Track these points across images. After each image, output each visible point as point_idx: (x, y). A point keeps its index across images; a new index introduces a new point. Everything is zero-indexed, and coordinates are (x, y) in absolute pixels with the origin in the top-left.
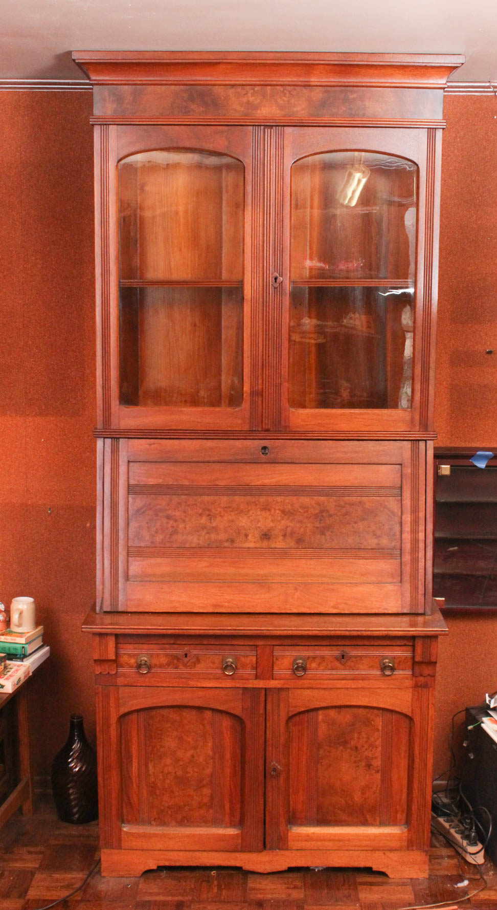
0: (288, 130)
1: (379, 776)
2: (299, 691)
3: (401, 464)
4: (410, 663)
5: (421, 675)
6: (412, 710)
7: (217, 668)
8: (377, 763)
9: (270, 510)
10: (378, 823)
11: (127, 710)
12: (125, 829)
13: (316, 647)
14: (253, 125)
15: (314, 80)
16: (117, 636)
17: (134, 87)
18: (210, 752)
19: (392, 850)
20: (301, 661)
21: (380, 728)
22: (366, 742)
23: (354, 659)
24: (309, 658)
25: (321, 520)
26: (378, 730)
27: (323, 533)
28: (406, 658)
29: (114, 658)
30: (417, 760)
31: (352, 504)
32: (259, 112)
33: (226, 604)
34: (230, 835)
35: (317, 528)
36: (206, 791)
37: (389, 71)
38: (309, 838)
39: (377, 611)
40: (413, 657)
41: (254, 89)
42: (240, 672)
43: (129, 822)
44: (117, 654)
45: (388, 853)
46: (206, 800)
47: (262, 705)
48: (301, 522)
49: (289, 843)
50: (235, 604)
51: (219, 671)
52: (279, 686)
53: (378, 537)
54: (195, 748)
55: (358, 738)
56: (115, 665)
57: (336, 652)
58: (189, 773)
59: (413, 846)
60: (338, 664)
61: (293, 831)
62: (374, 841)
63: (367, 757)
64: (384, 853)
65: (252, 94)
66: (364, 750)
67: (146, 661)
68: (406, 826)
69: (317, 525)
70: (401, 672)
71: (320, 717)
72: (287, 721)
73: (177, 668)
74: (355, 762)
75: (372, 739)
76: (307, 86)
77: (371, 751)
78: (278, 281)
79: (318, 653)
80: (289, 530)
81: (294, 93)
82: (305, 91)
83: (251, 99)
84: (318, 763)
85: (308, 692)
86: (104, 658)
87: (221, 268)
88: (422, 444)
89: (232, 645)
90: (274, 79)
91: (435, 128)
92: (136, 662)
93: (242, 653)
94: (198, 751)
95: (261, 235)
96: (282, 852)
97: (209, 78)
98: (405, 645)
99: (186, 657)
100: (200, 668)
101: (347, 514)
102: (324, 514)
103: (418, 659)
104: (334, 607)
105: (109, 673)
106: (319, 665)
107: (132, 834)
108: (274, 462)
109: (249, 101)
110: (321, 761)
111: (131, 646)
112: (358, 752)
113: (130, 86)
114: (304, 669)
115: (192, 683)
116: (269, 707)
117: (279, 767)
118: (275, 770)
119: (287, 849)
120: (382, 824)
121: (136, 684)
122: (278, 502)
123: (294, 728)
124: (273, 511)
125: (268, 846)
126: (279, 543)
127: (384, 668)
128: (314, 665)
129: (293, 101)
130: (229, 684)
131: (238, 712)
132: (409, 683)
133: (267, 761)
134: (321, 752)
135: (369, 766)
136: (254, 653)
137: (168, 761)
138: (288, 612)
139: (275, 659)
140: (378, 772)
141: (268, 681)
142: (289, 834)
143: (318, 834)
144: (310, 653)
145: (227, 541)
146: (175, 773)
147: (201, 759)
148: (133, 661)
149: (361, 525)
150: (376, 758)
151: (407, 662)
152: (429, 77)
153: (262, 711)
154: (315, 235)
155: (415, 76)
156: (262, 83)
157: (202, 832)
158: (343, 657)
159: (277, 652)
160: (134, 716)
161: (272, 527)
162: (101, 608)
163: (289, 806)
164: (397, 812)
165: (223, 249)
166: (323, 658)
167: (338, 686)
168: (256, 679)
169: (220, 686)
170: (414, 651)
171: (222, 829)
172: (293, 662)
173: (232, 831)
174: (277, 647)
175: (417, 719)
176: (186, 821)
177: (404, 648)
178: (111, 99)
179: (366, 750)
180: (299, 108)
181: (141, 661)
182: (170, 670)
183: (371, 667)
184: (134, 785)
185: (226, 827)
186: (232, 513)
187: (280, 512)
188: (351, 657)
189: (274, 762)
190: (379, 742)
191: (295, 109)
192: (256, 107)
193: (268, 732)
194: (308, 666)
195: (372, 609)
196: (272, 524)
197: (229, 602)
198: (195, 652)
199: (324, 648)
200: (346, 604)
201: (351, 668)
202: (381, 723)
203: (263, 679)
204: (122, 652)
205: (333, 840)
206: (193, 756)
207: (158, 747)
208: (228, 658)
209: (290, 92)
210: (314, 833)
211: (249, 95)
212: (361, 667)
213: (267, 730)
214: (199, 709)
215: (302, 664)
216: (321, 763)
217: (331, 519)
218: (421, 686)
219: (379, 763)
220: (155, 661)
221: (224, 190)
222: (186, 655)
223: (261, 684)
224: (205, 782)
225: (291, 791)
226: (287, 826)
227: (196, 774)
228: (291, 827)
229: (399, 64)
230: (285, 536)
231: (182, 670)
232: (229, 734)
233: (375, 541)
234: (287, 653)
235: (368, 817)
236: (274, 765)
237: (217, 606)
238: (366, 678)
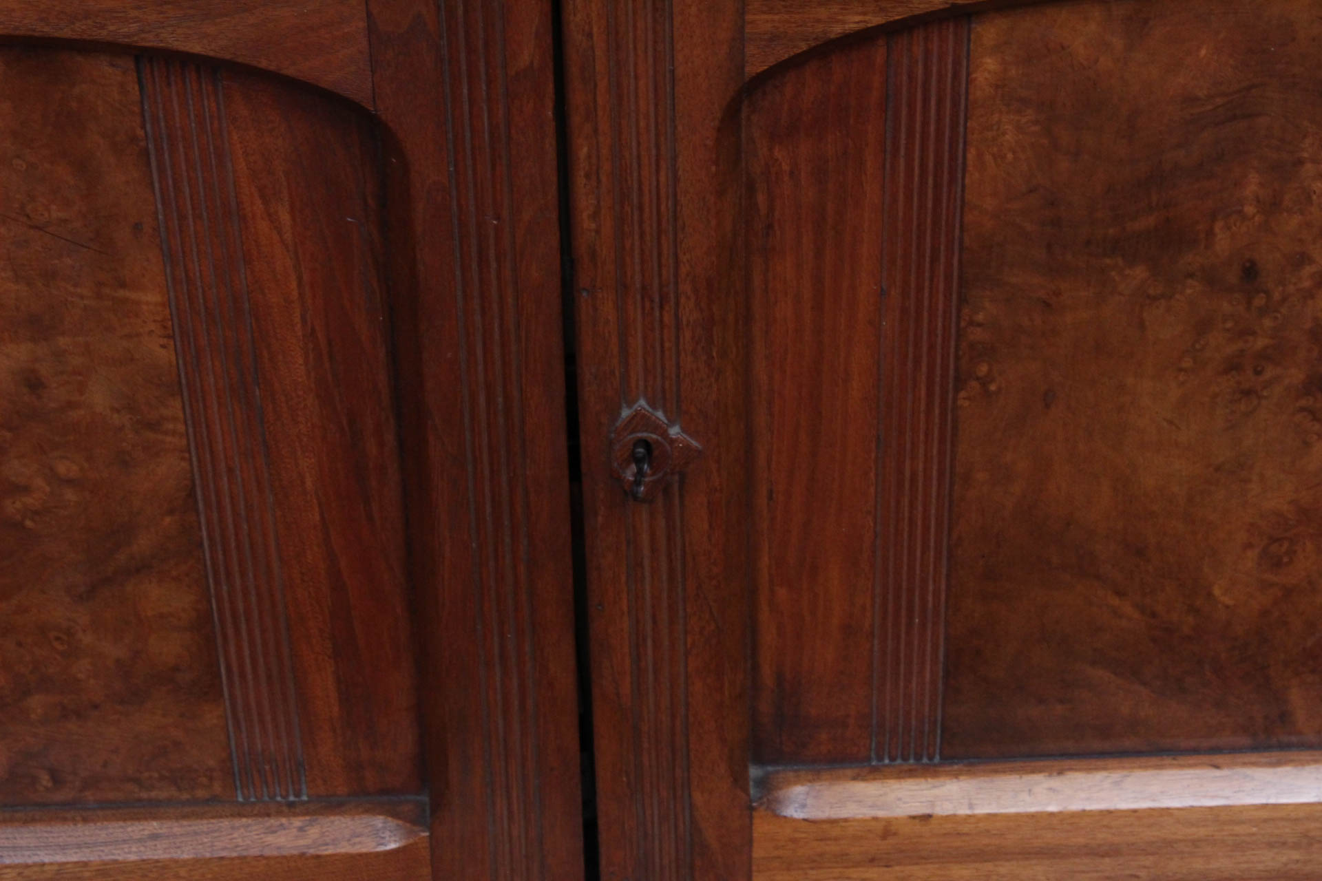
54: (40, 326)
55: (1272, 206)
58: (26, 489)
61: (793, 812)
66: (1307, 284)
71: (987, 68)
72: (731, 116)
74: (1232, 366)
84: (960, 383)
94: (63, 342)
110: (983, 369)
112: (1259, 301)
117: (674, 431)
118: (647, 452)
123: (777, 153)
133: (590, 394)
142: (761, 827)
143: (948, 818)
147: (99, 397)
163: (756, 668)
171: (297, 822)
173: (366, 835)
176: (45, 780)
185: (330, 805)
189: (642, 402)
193: (584, 202)
206: (34, 383)
210: (927, 818)
213: (580, 182)
216: (984, 382)
224: (143, 543)
225: (765, 561)
226: (739, 779)
227: (70, 495)
228: (766, 785)
232: (285, 217)
235: (1297, 698)
236: (640, 420)
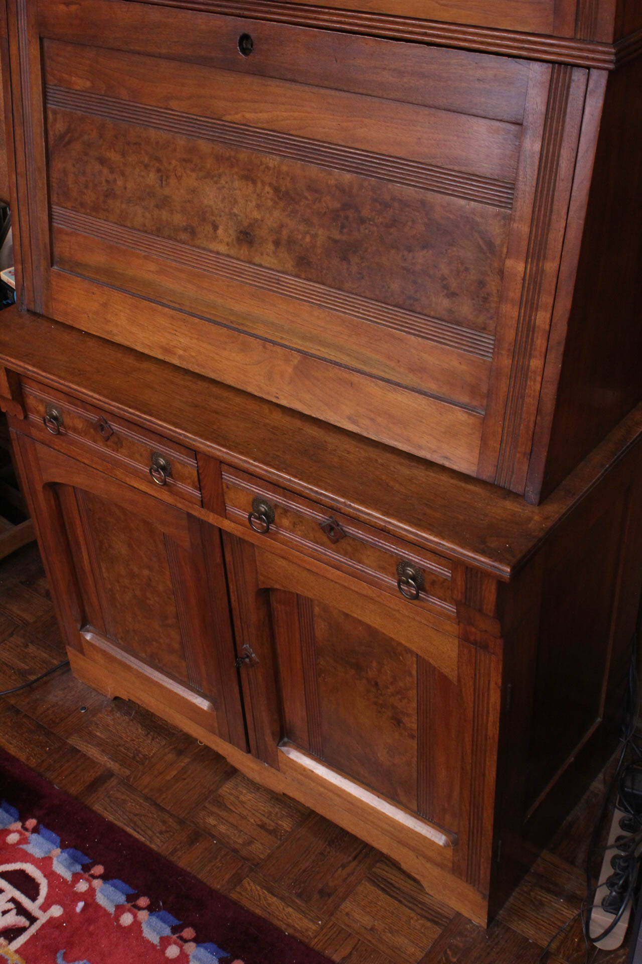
1: (414, 744)
2: (269, 556)
3: (518, 124)
5: (474, 625)
8: (411, 724)
10: (415, 808)
12: (88, 637)
18: (169, 584)
19: (429, 859)
20: (264, 506)
22: (393, 683)
25: (343, 227)
26: (411, 675)
27: (345, 258)
31: (406, 203)
35: (336, 241)
36: (175, 635)
42: (179, 485)
43: (92, 627)
45: (423, 860)
46: (176, 645)
47: (218, 551)
48: (307, 222)
49: (280, 764)
50: (193, 357)
51: (148, 471)
52: (237, 533)
53: (452, 295)
54: (150, 569)
55: (379, 671)
57: (322, 516)
58: (150, 599)
60: (324, 538)
62: (400, 832)
63: (395, 707)
64: (417, 858)
66: (389, 693)
67: (57, 415)
69: (337, 237)
70: (438, 601)
71: (316, 609)
72: (259, 593)
73: (96, 441)
74: (376, 704)
75: (401, 684)
77: (401, 701)
79: (294, 505)
80: (285, 232)
84: (319, 676)
85: (282, 563)
92: (47, 412)
93: (175, 454)
94: (154, 574)
96: (274, 771)
99: (104, 429)
100: (125, 456)
101: (394, 223)
102: (351, 214)
105: (15, 415)
106: (295, 525)
107: (96, 648)
108: (261, 72)
110: (323, 675)
112: (380, 692)
116: (229, 557)
118: (248, 656)
119: (280, 770)
122: (268, 168)
124: (259, 184)
125: (253, 750)
126: (268, 258)
128: (286, 522)
130: (167, 497)
131: (186, 547)
132: (452, 626)
133: (237, 639)
134: (323, 662)
135: (399, 722)
136: (194, 462)
137: (122, 570)
138: (272, 399)
139: (224, 484)
140: (412, 736)
141: (222, 519)
144: (282, 499)
145: (185, 229)
146: (134, 591)
147: (160, 588)
148: (41, 408)
149: (421, 257)
150: (408, 715)
153: (218, 560)
158: (333, 529)
159: (227, 476)
161: (255, 221)
162: (22, 302)
164: (443, 811)
166: (299, 516)
167: (329, 576)
168: (203, 506)
169: (155, 494)
172: (252, 502)
174: (226, 467)
179: (393, 694)
181: (51, 412)
182: (89, 442)
183: (385, 569)
186: (194, 175)
189: (248, 646)
190: (412, 694)
194: (277, 519)
195: (420, 447)
196: (256, 215)
198: (116, 426)
199: (300, 499)
200: (373, 421)
201: (347, 554)
203: (213, 511)
204: (27, 388)
206: (150, 579)
207: (107, 546)
212: (365, 559)
216: (324, 678)
217: (362, 228)
218: (477, 645)
219: (414, 726)
220: (68, 420)
222: (103, 426)
223: (211, 518)
224: (170, 622)
226: (275, 741)
227: (157, 605)
230: (277, 243)
231: (102, 447)
233: (446, 303)
234: (244, 484)
236: (246, 649)
237: (167, 350)
238: (372, 582)
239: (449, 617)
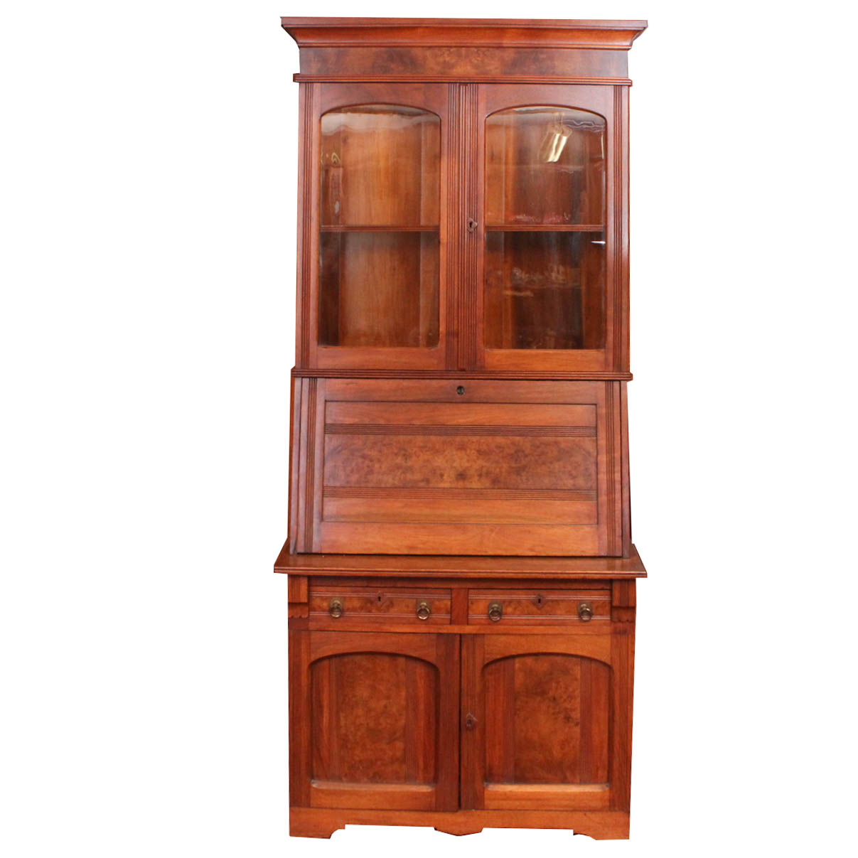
0: (482, 87)
1: (577, 730)
2: (495, 638)
3: (596, 405)
4: (608, 608)
5: (620, 621)
6: (611, 658)
7: (411, 612)
8: (576, 715)
9: (465, 450)
10: (578, 781)
11: (318, 656)
12: (314, 786)
13: (512, 591)
14: (449, 83)
15: (506, 42)
16: (310, 578)
17: (338, 49)
18: (403, 703)
19: (593, 810)
20: (496, 605)
21: (579, 677)
22: (565, 692)
23: (550, 603)
24: (504, 602)
25: (516, 460)
26: (576, 679)
27: (519, 474)
28: (604, 602)
29: (306, 601)
30: (617, 712)
31: (547, 444)
32: (454, 70)
33: (421, 546)
34: (424, 794)
35: (513, 468)
36: (399, 745)
37: (576, 34)
38: (506, 797)
39: (574, 554)
40: (611, 602)
41: (449, 50)
42: (434, 616)
43: (319, 778)
44: (309, 597)
45: (588, 814)
46: (399, 754)
47: (457, 652)
48: (497, 462)
49: (486, 803)
50: (430, 546)
51: (413, 616)
52: (474, 632)
53: (574, 478)
54: (388, 698)
55: (557, 688)
56: (307, 609)
57: (533, 596)
58: (382, 724)
59: (614, 806)
60: (534, 609)
61: (489, 789)
62: (574, 800)
63: (566, 709)
64: (585, 815)
65: (448, 55)
66: (562, 701)
67: (339, 605)
68: (608, 784)
69: (514, 465)
70: (598, 618)
71: (517, 665)
72: (483, 670)
73: (370, 611)
74: (554, 714)
75: (571, 689)
76: (500, 47)
77: (570, 702)
78: (473, 226)
79: (515, 597)
80: (484, 470)
81: (487, 53)
82: (497, 52)
83: (447, 59)
84: (515, 715)
85: (503, 638)
86: (296, 601)
87: (419, 215)
88: (616, 385)
89: (426, 588)
90: (468, 41)
91: (621, 85)
92: (329, 605)
93: (436, 597)
94: (391, 701)
95: (456, 183)
96: (479, 812)
97: (407, 41)
98: (602, 589)
99: (380, 600)
100: (393, 613)
101: (543, 453)
102: (520, 454)
103: (616, 603)
104: (532, 550)
105: (300, 617)
106: (515, 609)
107: (322, 791)
108: (469, 402)
109: (445, 61)
110: (518, 713)
111: (323, 589)
112: (556, 703)
113: (335, 49)
114: (500, 614)
115: (386, 628)
116: (464, 652)
117: (474, 719)
118: (470, 722)
119: (483, 809)
120: (583, 782)
121: (326, 629)
122: (473, 442)
123: (489, 677)
124: (468, 451)
125: (463, 805)
126: (475, 484)
127: (581, 613)
128: (510, 610)
129: (486, 61)
130: (423, 629)
131: (432, 659)
132: (607, 629)
133: (462, 713)
134: (519, 703)
135: (568, 718)
136: (449, 597)
137: (360, 712)
138: (484, 554)
139: (470, 602)
140: (577, 724)
141: (463, 627)
142: (486, 792)
143: (515, 792)
144: (506, 597)
145: (423, 481)
146: (368, 724)
147: (394, 710)
148: (325, 604)
149: (557, 465)
150: (574, 710)
151: (605, 606)
152: (613, 40)
153: (456, 658)
154: (510, 183)
155: (600, 38)
156: (458, 45)
157: (394, 790)
158: (539, 601)
159: (472, 596)
160: (326, 663)
161: (467, 468)
162: (295, 549)
163: (485, 761)
164: (598, 769)
165: (422, 197)
166: (519, 602)
167: (536, 632)
168: (450, 624)
169: (414, 631)
170: (611, 595)
171: (416, 786)
172: (488, 607)
173: (425, 789)
174: (472, 591)
175: (616, 667)
176: (378, 777)
177: (602, 592)
178: (316, 60)
179: (565, 700)
180: (492, 68)
181: (334, 604)
182: (364, 614)
183: (568, 612)
184: (326, 738)
185: (420, 784)
186: (428, 453)
187: (476, 452)
188: (548, 601)
189: (470, 714)
190: (577, 692)
191: (488, 68)
192: (453, 66)
193: (463, 681)
194: (504, 611)
195: (569, 551)
196: (467, 465)
197: (424, 543)
198: (389, 595)
199: (520, 592)
200: (542, 546)
201: (547, 613)
202: (579, 672)
203: (458, 624)
204: (314, 594)
205: (530, 800)
206: (386, 707)
207: (350, 696)
208: (422, 602)
209: (483, 53)
210: (511, 792)
211: (446, 55)
212: (559, 612)
213: (462, 678)
214: (393, 655)
215: (498, 608)
216: (518, 715)
217: (526, 459)
218: (620, 633)
219: (579, 715)
220: (348, 605)
221: (423, 142)
222: (379, 598)
223: (456, 629)
224: (398, 735)
225: (487, 744)
226: (483, 783)
227: (388, 726)
228: (487, 785)
229: (585, 28)
230: (480, 476)
231: (375, 614)
232: (423, 682)
233: (571, 482)
234: (482, 597)
235: (568, 774)
236: (469, 716)
237: (411, 548)
238: (563, 623)
239: (605, 624)
